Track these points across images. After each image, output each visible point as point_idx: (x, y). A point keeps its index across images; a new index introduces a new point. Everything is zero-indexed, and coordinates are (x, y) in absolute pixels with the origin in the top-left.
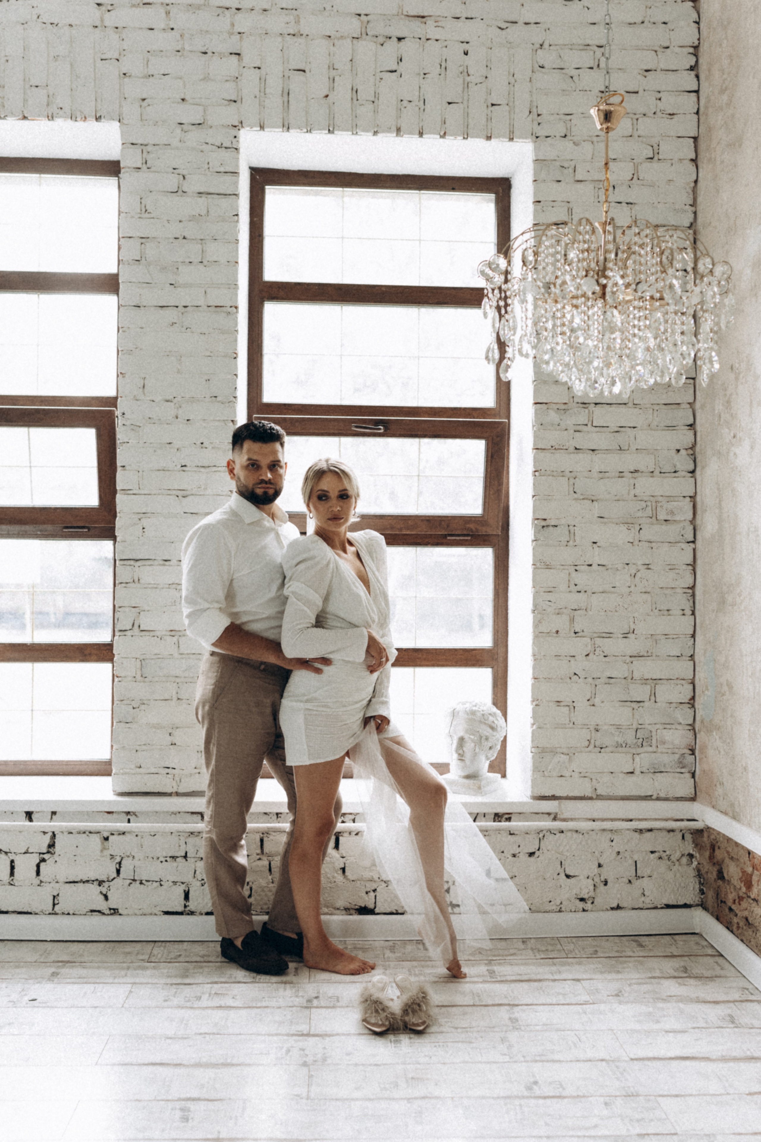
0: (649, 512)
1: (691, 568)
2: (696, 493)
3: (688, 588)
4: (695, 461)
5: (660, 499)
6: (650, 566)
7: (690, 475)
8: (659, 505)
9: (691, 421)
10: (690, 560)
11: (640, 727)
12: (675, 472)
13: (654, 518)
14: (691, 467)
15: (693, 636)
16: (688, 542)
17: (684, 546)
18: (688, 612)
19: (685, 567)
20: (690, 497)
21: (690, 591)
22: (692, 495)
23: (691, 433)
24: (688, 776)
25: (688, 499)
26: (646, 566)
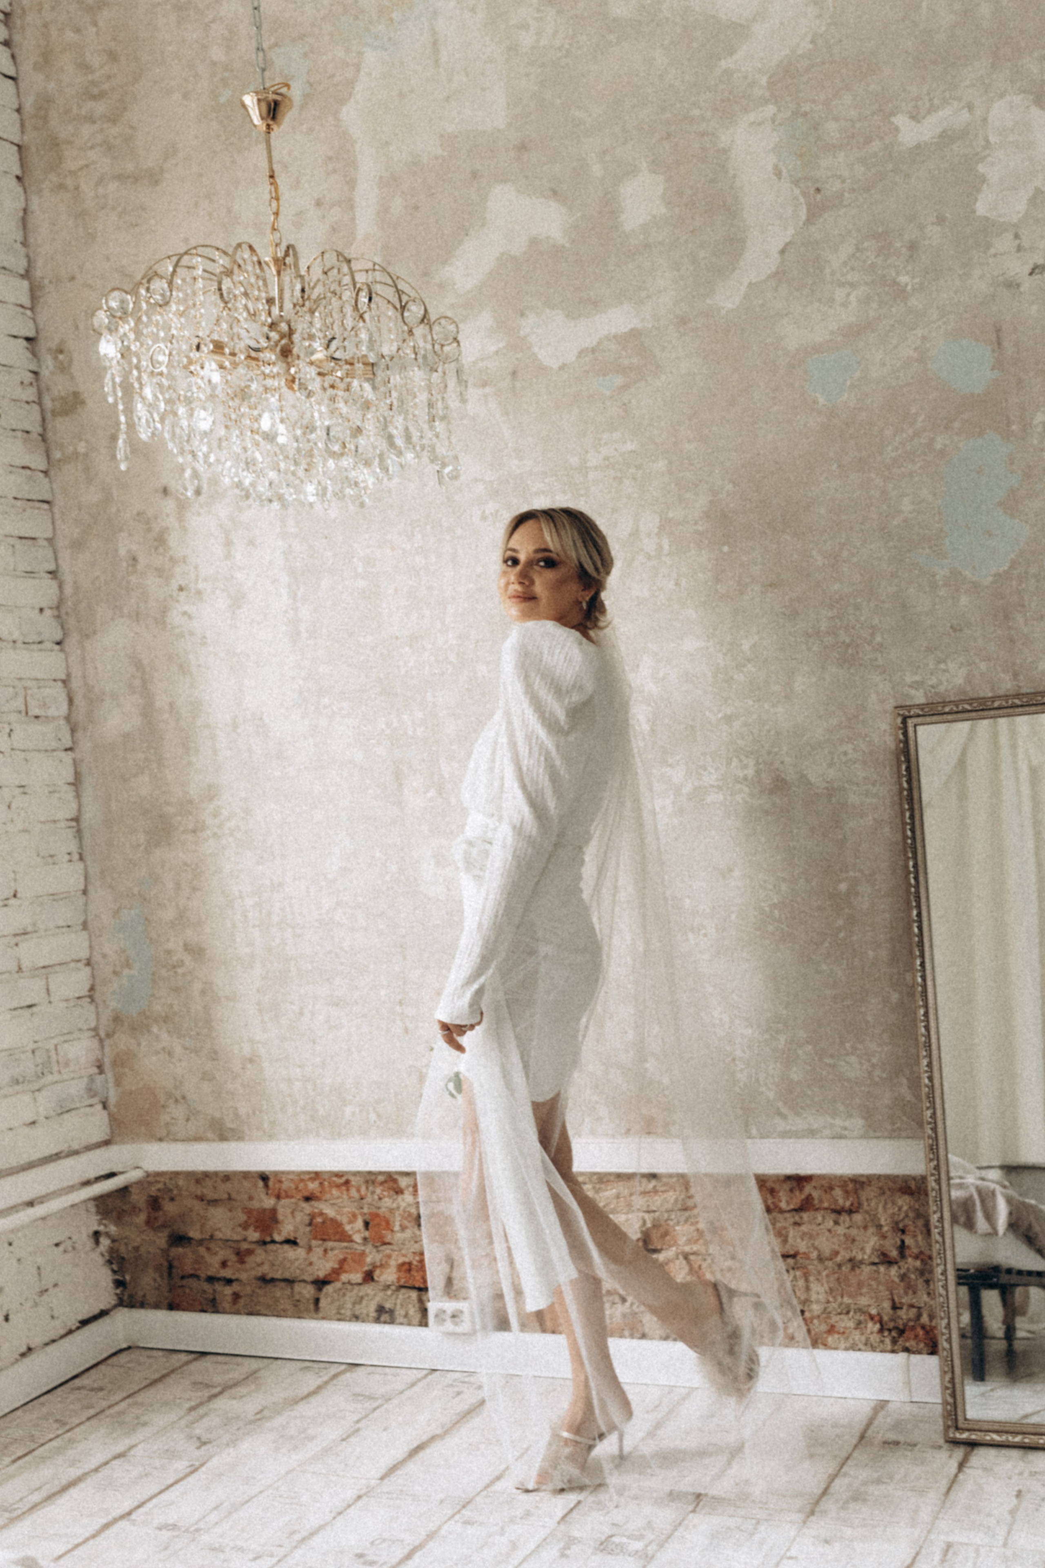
0: (19, 703)
1: (73, 788)
2: (69, 675)
3: (72, 820)
4: (63, 628)
5: (29, 684)
6: (26, 790)
7: (57, 647)
8: (29, 692)
9: (52, 567)
10: (71, 779)
11: (36, 1045)
12: (40, 643)
13: (24, 713)
14: (58, 636)
15: (85, 892)
16: (66, 750)
17: (63, 755)
18: (76, 857)
19: (67, 788)
20: (64, 682)
21: (74, 824)
22: (64, 677)
23: (54, 584)
24: (99, 1107)
25: (60, 684)
26: (21, 790)
